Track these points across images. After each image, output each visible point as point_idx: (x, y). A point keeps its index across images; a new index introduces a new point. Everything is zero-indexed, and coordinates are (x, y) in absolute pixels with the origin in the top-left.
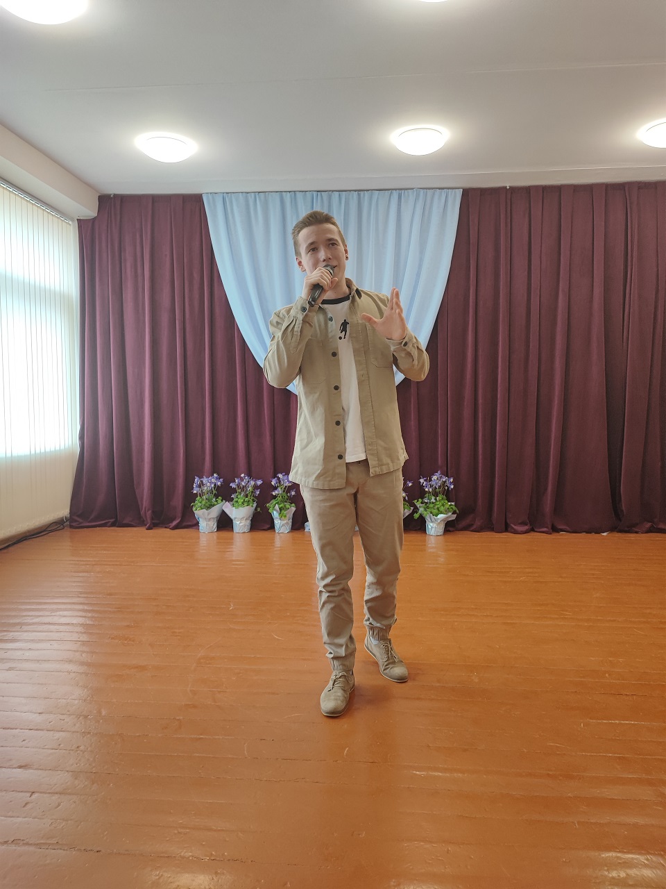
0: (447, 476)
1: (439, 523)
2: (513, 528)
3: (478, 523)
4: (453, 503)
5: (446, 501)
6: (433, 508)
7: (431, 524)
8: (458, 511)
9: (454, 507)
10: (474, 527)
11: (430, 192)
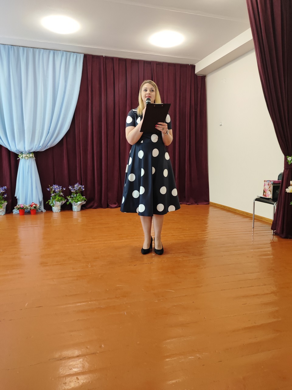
0: (82, 185)
1: (78, 206)
2: (110, 206)
3: (96, 205)
4: (84, 197)
5: (81, 196)
6: (76, 199)
7: (75, 206)
8: (86, 200)
9: (85, 198)
10: (94, 207)
11: (68, 53)
